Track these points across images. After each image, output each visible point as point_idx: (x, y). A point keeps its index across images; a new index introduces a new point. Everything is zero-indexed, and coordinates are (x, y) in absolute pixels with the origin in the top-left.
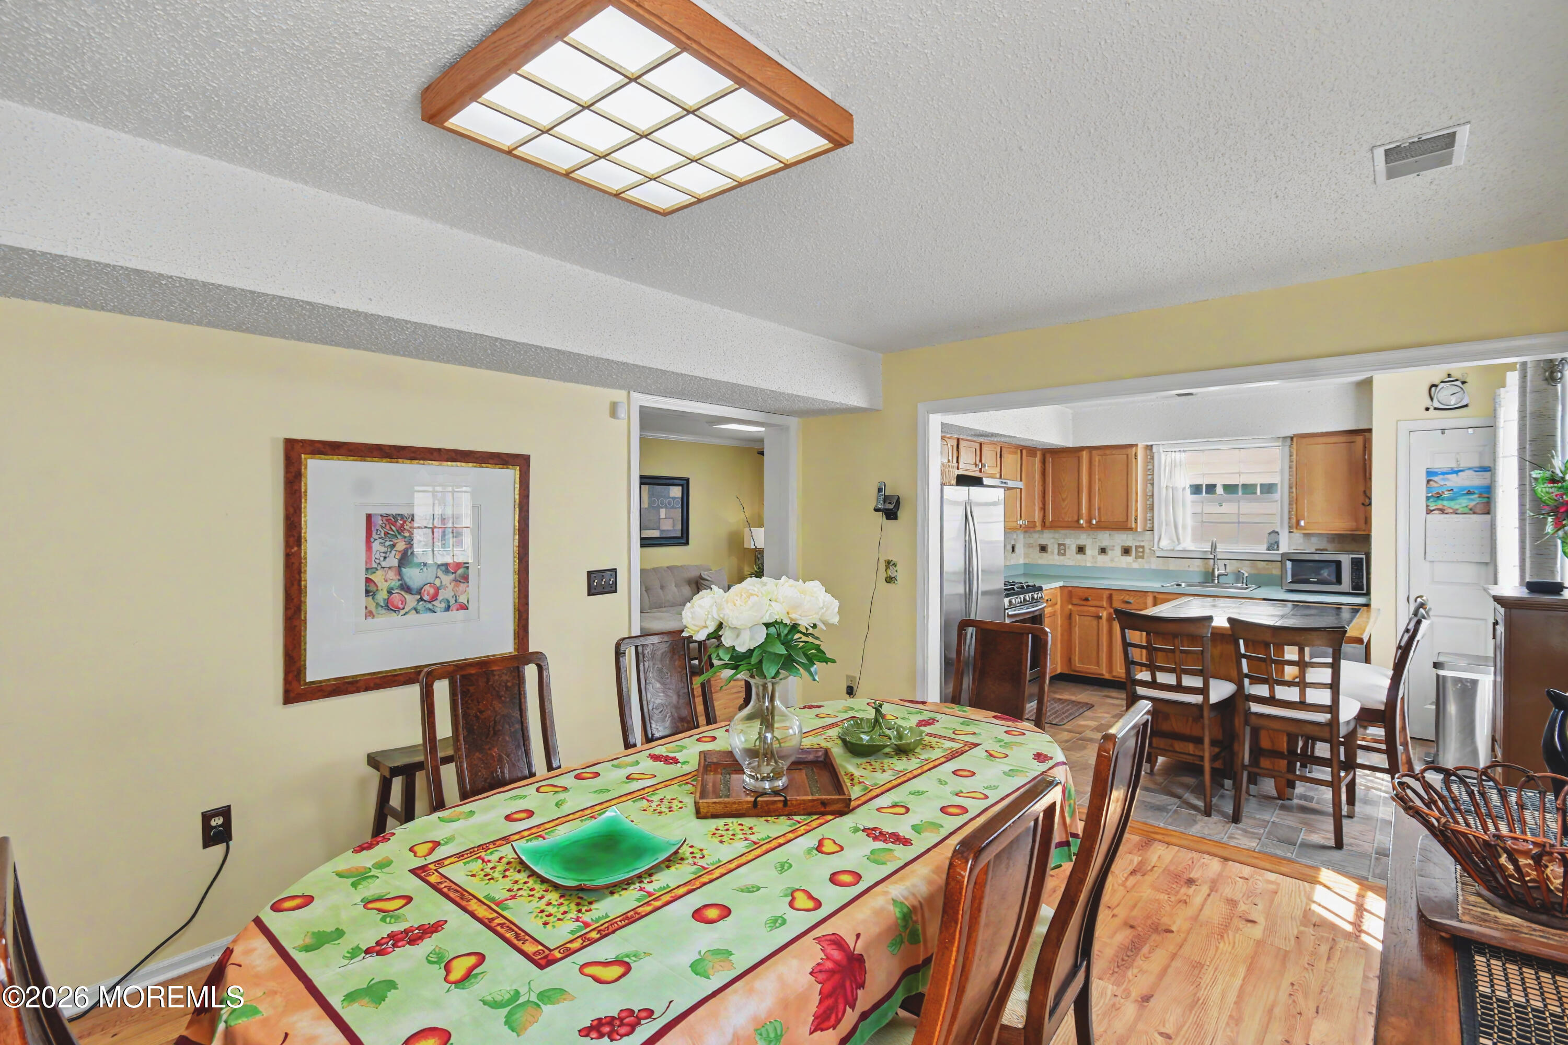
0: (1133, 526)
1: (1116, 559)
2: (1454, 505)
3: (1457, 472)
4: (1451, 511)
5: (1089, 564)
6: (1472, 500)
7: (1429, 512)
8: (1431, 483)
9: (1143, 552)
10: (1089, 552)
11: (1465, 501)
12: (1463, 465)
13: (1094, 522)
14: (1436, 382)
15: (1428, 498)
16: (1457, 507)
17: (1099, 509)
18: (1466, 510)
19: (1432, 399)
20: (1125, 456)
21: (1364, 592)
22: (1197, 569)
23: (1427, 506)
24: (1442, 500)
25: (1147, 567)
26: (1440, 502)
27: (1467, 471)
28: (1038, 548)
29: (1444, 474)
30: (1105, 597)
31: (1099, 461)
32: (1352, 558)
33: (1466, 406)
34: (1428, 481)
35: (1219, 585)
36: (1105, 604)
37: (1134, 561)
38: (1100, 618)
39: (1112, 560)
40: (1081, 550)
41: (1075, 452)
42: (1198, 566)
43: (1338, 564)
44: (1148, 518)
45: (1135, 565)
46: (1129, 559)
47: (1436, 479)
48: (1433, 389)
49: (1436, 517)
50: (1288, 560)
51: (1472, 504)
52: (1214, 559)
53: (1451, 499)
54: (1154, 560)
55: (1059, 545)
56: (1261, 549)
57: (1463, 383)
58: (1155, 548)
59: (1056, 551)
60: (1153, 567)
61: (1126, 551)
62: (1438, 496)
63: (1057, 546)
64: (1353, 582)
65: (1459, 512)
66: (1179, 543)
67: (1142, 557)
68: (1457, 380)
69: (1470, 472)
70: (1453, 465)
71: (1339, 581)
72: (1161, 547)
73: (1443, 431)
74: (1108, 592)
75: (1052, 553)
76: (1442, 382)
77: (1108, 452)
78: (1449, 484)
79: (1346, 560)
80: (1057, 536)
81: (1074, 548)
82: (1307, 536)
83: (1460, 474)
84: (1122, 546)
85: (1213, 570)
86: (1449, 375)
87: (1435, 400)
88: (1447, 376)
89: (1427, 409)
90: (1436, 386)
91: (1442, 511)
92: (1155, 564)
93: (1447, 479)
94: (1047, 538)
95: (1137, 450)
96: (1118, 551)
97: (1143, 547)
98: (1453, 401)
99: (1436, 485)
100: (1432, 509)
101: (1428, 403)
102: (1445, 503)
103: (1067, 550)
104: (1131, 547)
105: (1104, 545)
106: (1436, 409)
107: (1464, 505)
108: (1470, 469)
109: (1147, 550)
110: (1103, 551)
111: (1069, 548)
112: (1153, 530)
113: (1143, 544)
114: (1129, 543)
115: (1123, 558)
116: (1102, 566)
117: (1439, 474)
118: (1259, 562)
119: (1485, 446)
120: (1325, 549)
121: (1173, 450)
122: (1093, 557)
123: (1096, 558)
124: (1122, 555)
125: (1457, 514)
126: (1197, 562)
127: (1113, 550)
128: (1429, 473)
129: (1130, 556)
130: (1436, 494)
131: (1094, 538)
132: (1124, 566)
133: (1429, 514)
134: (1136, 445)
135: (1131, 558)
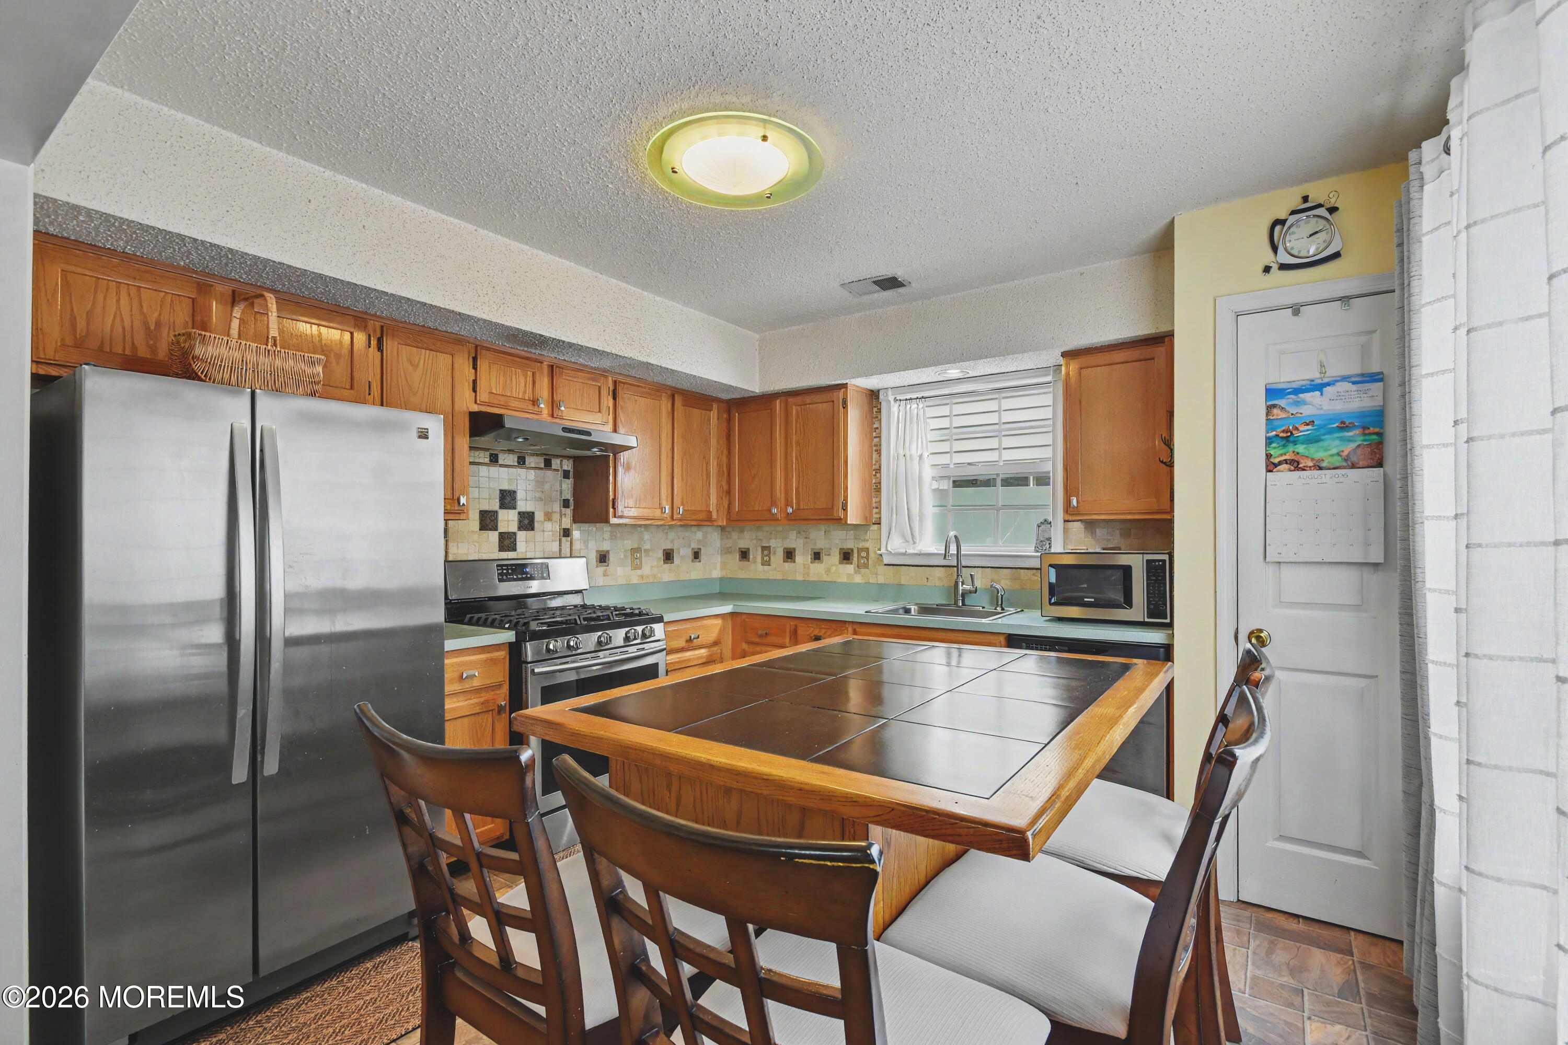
0: (841, 515)
1: (834, 569)
2: (1315, 452)
3: (1319, 387)
4: (1310, 464)
5: (800, 577)
6: (1350, 440)
7: (1271, 466)
8: (1275, 411)
9: (867, 558)
10: (799, 559)
11: (1337, 442)
12: (1333, 372)
13: (790, 510)
14: (1282, 216)
15: (1269, 441)
16: (1318, 456)
17: (797, 489)
18: (1337, 461)
19: (1275, 249)
20: (829, 405)
21: (1168, 621)
22: (938, 583)
23: (1268, 456)
24: (1295, 443)
25: (873, 580)
26: (1291, 448)
27: (1338, 384)
28: (737, 556)
29: (1297, 391)
31: (797, 413)
32: (1148, 561)
33: (1337, 255)
34: (1270, 408)
35: (965, 608)
37: (856, 572)
39: (828, 571)
40: (789, 555)
41: (765, 400)
42: (939, 578)
43: (1127, 571)
44: (874, 505)
45: (858, 579)
46: (850, 568)
47: (1282, 402)
48: (1278, 228)
49: (1284, 477)
50: (1051, 566)
51: (1349, 448)
52: (957, 567)
53: (1311, 440)
54: (881, 569)
55: (764, 548)
56: (1028, 550)
57: (1333, 210)
58: (883, 551)
59: (759, 559)
60: (881, 580)
61: (846, 556)
62: (1288, 438)
63: (760, 550)
64: (1149, 603)
65: (1324, 464)
66: (914, 542)
67: (866, 566)
68: (1320, 206)
69: (1345, 385)
70: (1313, 374)
71: (1128, 602)
72: (889, 549)
73: (1296, 310)
75: (755, 562)
76: (1293, 212)
77: (808, 399)
78: (1307, 411)
79: (1137, 563)
80: (760, 535)
81: (780, 553)
82: (1091, 525)
83: (1327, 389)
84: (841, 550)
85: (957, 585)
86: (1305, 199)
87: (1281, 250)
88: (1300, 200)
89: (1267, 269)
90: (1282, 222)
91: (1295, 465)
92: (883, 576)
93: (1305, 403)
94: (746, 540)
95: (846, 393)
96: (836, 557)
97: (867, 550)
98: (1312, 249)
99: (1283, 415)
100: (1276, 461)
101: (1267, 257)
102: (1301, 449)
103: (772, 557)
104: (852, 550)
105: (818, 546)
106: (1283, 267)
107: (1335, 451)
108: (1344, 379)
109: (872, 555)
110: (817, 556)
111: (775, 553)
112: (880, 524)
113: (867, 545)
114: (849, 545)
115: (841, 566)
116: (816, 579)
117: (1290, 393)
118: (1022, 571)
119: (1372, 332)
120: (1111, 546)
121: (908, 397)
122: (804, 565)
123: (809, 568)
124: (840, 563)
125: (1320, 468)
126: (939, 572)
127: (829, 555)
128: (1271, 392)
129: (851, 564)
130: (1283, 431)
131: (806, 538)
132: (843, 579)
133: (1271, 471)
134: (844, 386)
135: (852, 566)
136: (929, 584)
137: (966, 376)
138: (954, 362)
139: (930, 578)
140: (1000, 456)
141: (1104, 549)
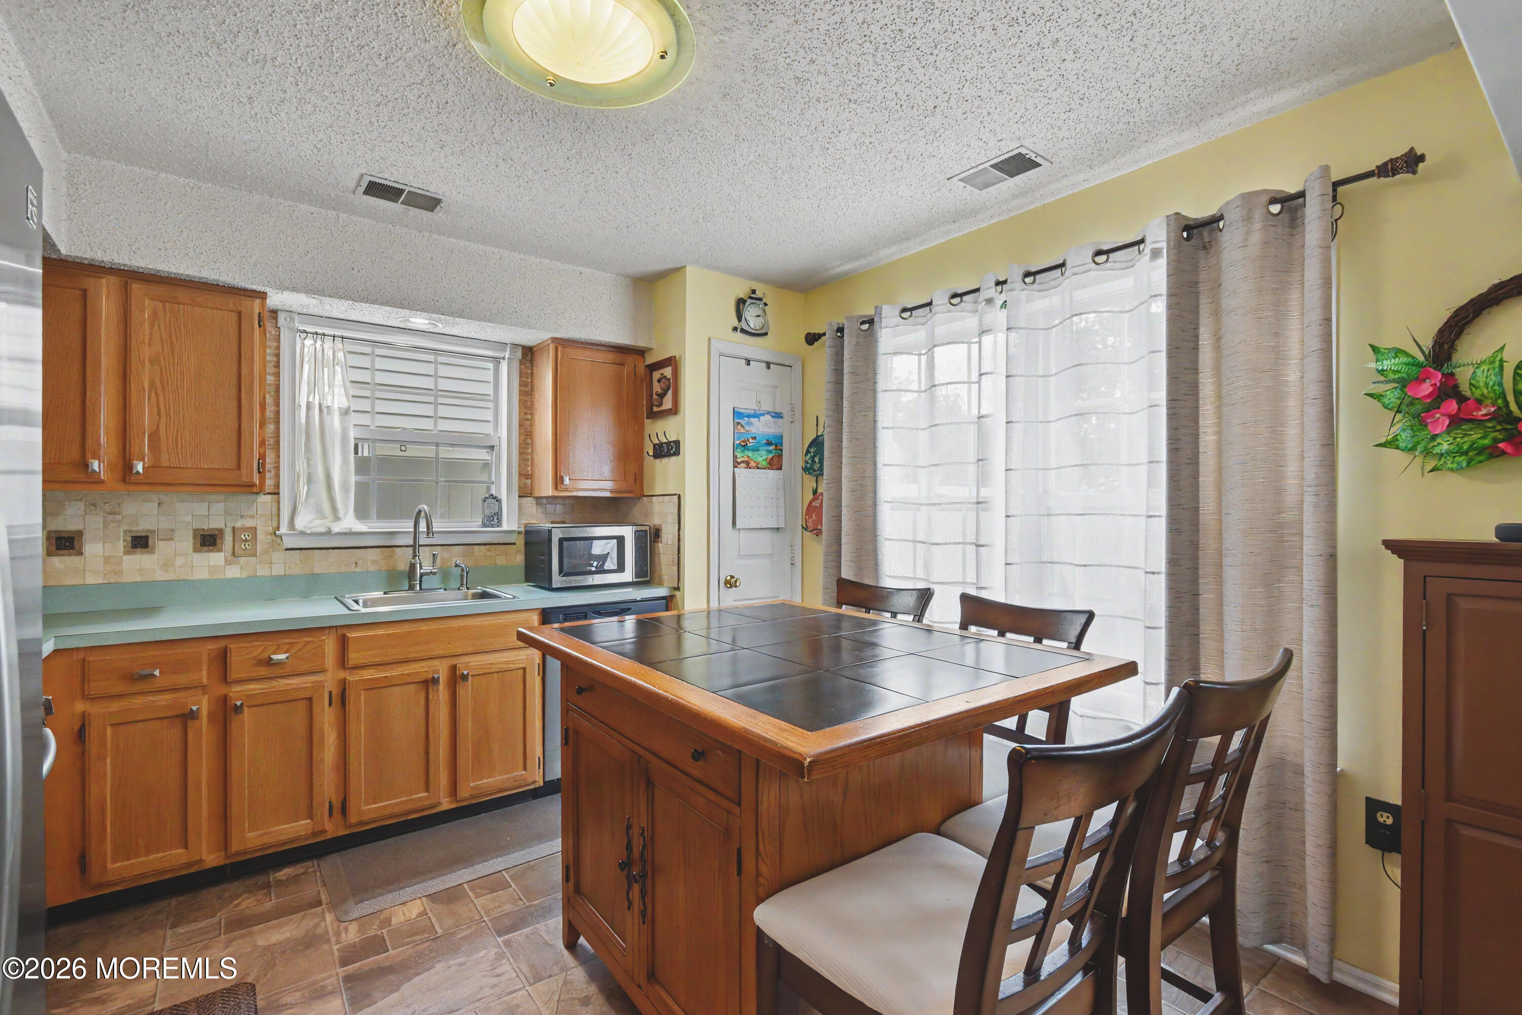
0: (256, 479)
1: (179, 561)
2: (756, 457)
3: (758, 416)
4: (754, 465)
5: (94, 580)
6: (770, 452)
7: (736, 464)
8: (738, 427)
9: (252, 540)
10: (93, 547)
11: (765, 452)
12: (763, 408)
13: (139, 467)
14: (743, 297)
15: (735, 447)
16: (757, 460)
17: (153, 435)
18: (765, 464)
19: (739, 318)
20: (234, 317)
22: (371, 568)
23: (735, 457)
24: (748, 450)
25: (263, 571)
26: (745, 453)
27: (765, 416)
29: (749, 416)
30: (205, 658)
31: (153, 313)
32: (635, 532)
33: (767, 333)
34: (735, 424)
35: (425, 593)
36: (204, 676)
37: (228, 563)
38: (192, 715)
39: (167, 565)
40: (68, 543)
42: (374, 562)
43: (620, 540)
45: (233, 572)
46: (216, 558)
47: (741, 422)
48: (740, 306)
49: (742, 472)
50: (561, 539)
51: (768, 456)
52: (414, 547)
53: (754, 449)
54: (278, 556)
56: (475, 524)
57: (765, 304)
58: (283, 530)
60: (278, 570)
61: (208, 540)
62: (744, 446)
64: (636, 566)
65: (759, 466)
66: (337, 518)
67: (249, 553)
68: (759, 298)
69: (768, 417)
70: (756, 406)
71: (621, 566)
72: (296, 527)
73: (748, 362)
74: (211, 646)
76: (748, 298)
78: (753, 430)
79: (630, 535)
83: (762, 418)
84: (196, 531)
85: (412, 567)
86: (754, 292)
87: (742, 320)
88: (752, 291)
89: (736, 330)
90: (743, 302)
91: (748, 464)
92: (283, 565)
93: (752, 424)
96: (186, 543)
97: (251, 529)
98: (757, 325)
99: (742, 431)
100: (739, 460)
101: (735, 322)
102: (750, 454)
104: (221, 531)
105: (143, 526)
106: (743, 331)
107: (764, 458)
108: (768, 413)
109: (262, 537)
110: (140, 542)
112: (278, 494)
113: (249, 523)
114: (215, 523)
115: (197, 556)
116: (138, 579)
117: (745, 416)
118: (476, 547)
119: (776, 387)
120: (558, 520)
121: (320, 331)
122: (107, 559)
123: (120, 563)
124: (196, 550)
125: (758, 468)
126: (372, 555)
127: (172, 539)
128: (737, 414)
129: (220, 550)
130: (743, 441)
131: (112, 513)
132: (203, 574)
133: (736, 467)
134: (263, 296)
135: (221, 555)
136: (358, 570)
137: (431, 330)
138: (423, 310)
139: (360, 562)
140: (435, 425)
141: (552, 523)
